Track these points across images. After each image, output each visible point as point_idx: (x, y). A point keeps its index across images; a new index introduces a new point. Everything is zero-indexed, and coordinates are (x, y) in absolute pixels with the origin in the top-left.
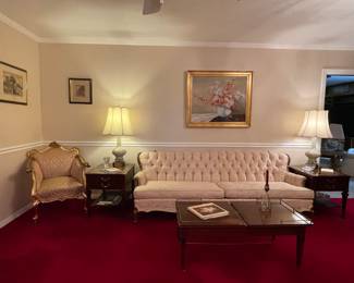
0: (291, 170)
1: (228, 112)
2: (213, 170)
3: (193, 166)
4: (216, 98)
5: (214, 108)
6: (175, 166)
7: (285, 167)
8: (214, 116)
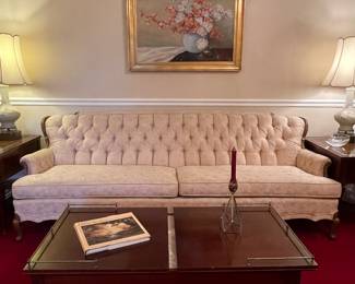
0: (308, 145)
1: (202, 44)
2: (173, 145)
3: (137, 138)
4: (180, 18)
5: (176, 35)
6: (105, 139)
7: (298, 140)
8: (177, 51)
